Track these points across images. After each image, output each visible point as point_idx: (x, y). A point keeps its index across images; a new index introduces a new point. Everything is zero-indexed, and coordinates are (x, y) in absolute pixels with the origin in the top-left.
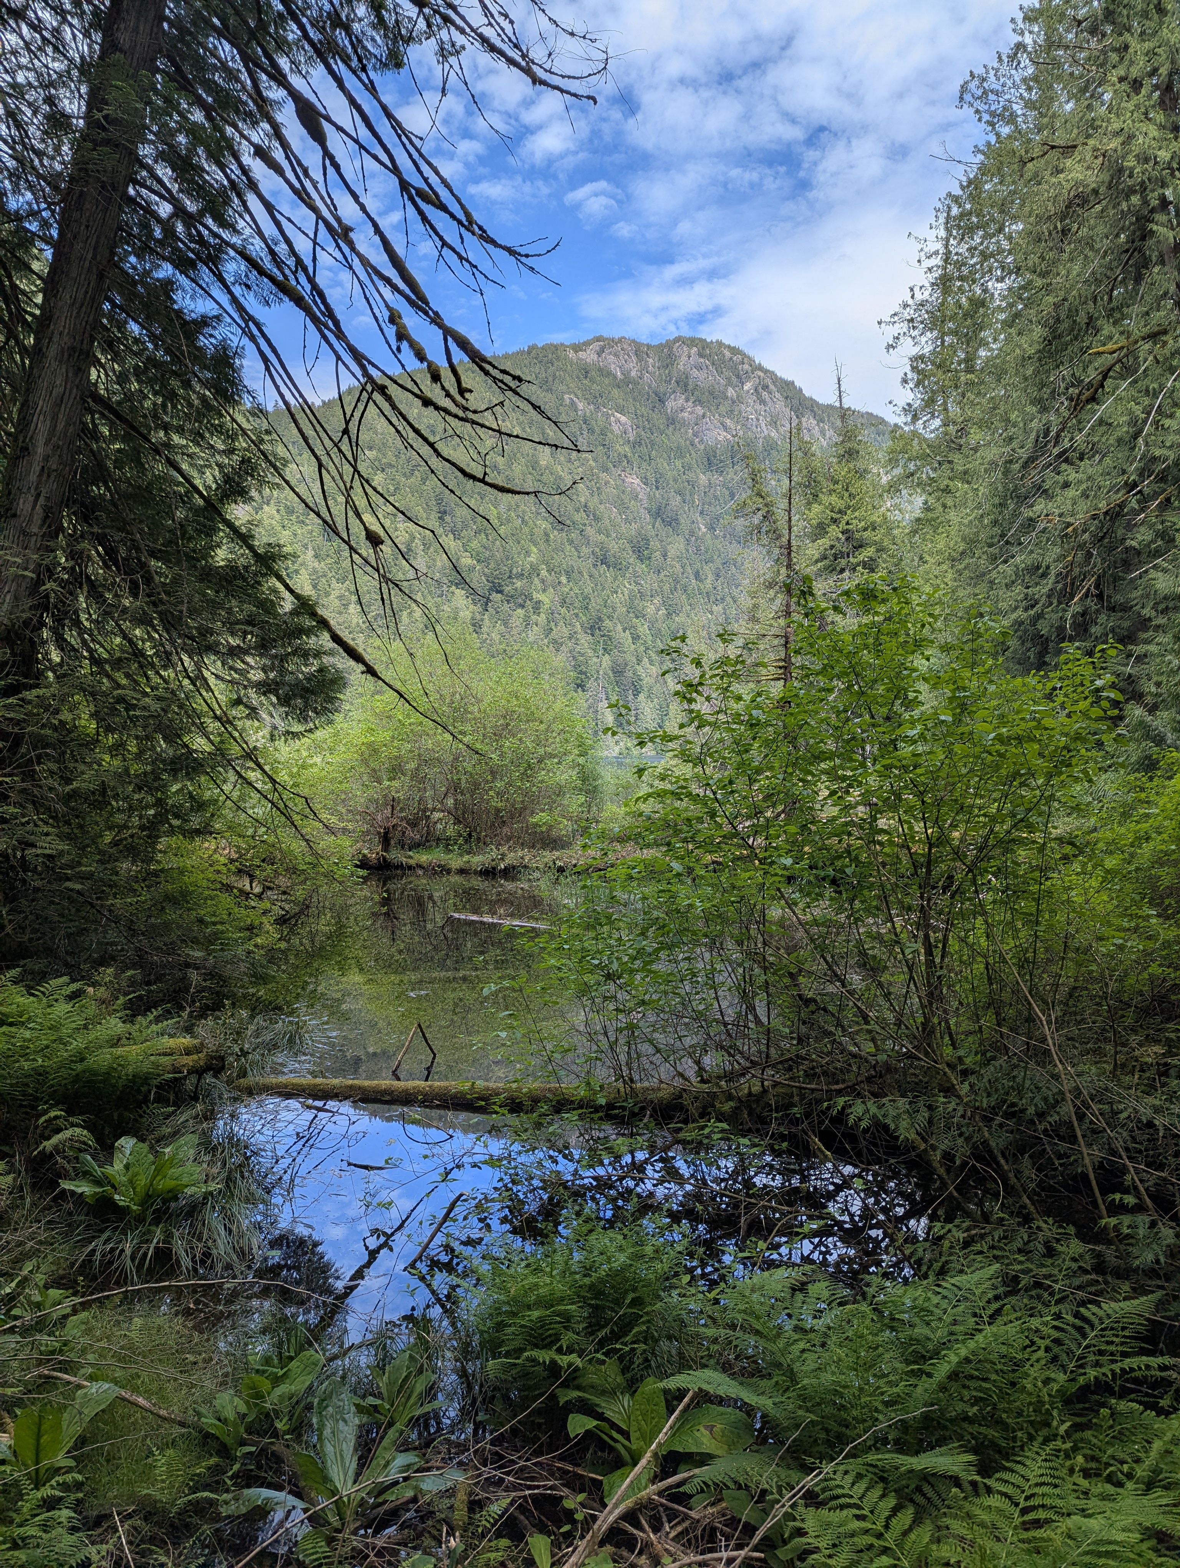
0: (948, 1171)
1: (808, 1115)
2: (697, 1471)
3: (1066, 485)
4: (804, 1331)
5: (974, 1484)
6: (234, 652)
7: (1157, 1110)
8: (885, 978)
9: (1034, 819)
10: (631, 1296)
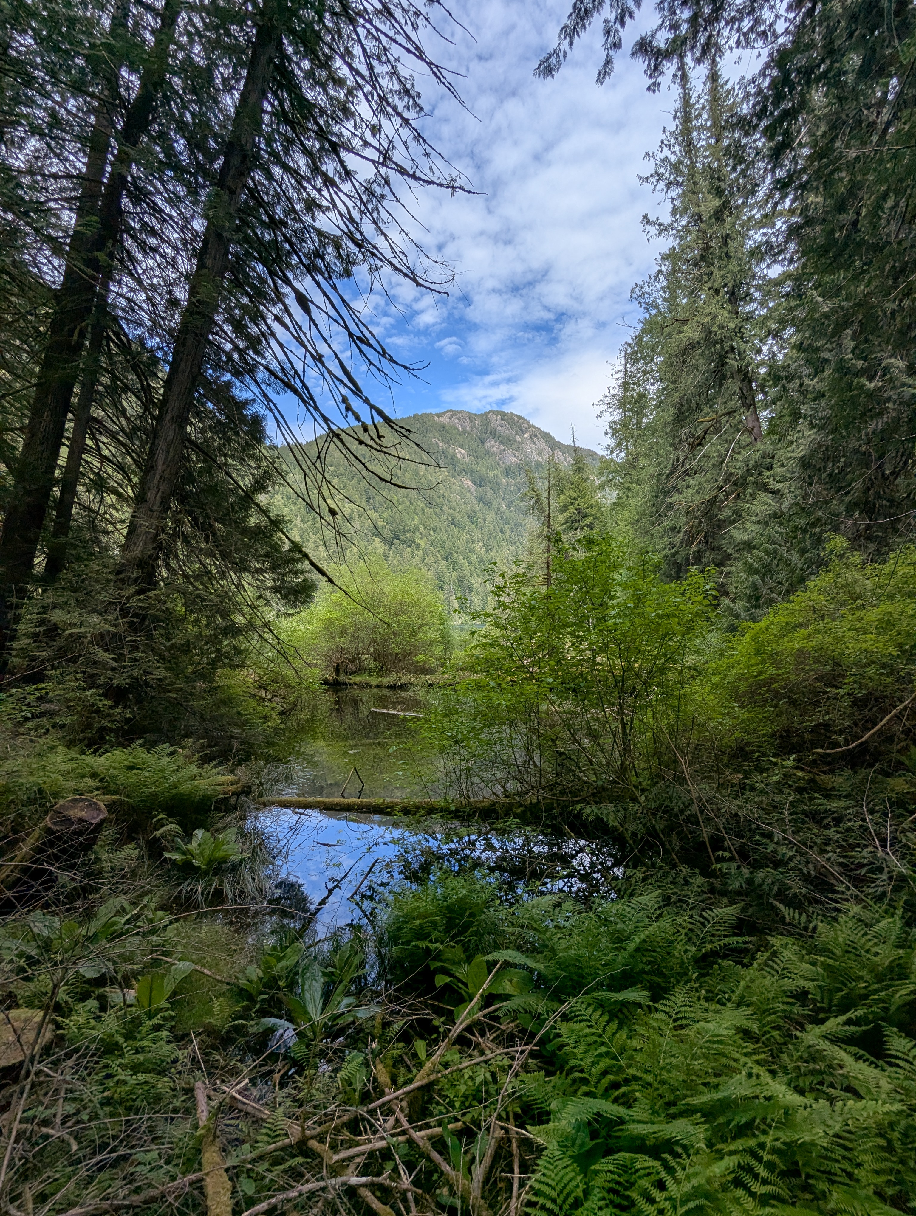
0: (634, 842)
1: (561, 814)
2: (504, 1004)
3: (688, 487)
4: (560, 928)
5: (649, 1007)
6: (258, 571)
7: (740, 807)
8: (601, 741)
9: (676, 657)
10: (468, 912)
